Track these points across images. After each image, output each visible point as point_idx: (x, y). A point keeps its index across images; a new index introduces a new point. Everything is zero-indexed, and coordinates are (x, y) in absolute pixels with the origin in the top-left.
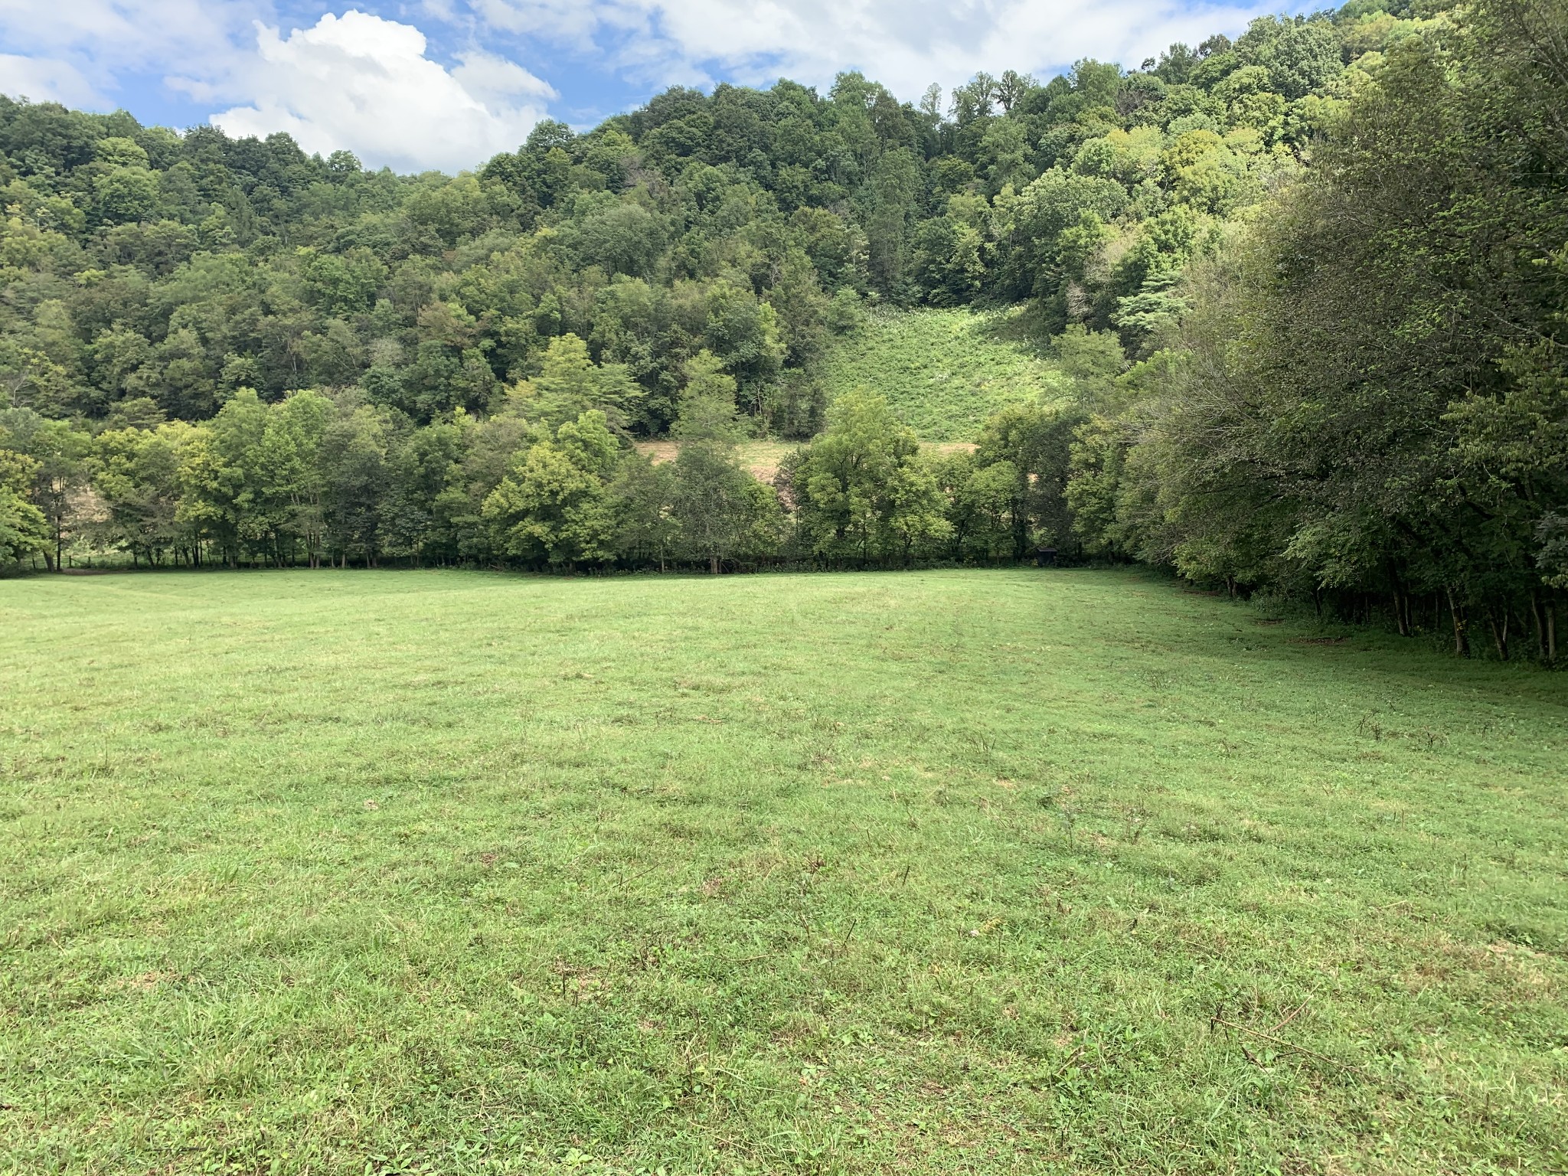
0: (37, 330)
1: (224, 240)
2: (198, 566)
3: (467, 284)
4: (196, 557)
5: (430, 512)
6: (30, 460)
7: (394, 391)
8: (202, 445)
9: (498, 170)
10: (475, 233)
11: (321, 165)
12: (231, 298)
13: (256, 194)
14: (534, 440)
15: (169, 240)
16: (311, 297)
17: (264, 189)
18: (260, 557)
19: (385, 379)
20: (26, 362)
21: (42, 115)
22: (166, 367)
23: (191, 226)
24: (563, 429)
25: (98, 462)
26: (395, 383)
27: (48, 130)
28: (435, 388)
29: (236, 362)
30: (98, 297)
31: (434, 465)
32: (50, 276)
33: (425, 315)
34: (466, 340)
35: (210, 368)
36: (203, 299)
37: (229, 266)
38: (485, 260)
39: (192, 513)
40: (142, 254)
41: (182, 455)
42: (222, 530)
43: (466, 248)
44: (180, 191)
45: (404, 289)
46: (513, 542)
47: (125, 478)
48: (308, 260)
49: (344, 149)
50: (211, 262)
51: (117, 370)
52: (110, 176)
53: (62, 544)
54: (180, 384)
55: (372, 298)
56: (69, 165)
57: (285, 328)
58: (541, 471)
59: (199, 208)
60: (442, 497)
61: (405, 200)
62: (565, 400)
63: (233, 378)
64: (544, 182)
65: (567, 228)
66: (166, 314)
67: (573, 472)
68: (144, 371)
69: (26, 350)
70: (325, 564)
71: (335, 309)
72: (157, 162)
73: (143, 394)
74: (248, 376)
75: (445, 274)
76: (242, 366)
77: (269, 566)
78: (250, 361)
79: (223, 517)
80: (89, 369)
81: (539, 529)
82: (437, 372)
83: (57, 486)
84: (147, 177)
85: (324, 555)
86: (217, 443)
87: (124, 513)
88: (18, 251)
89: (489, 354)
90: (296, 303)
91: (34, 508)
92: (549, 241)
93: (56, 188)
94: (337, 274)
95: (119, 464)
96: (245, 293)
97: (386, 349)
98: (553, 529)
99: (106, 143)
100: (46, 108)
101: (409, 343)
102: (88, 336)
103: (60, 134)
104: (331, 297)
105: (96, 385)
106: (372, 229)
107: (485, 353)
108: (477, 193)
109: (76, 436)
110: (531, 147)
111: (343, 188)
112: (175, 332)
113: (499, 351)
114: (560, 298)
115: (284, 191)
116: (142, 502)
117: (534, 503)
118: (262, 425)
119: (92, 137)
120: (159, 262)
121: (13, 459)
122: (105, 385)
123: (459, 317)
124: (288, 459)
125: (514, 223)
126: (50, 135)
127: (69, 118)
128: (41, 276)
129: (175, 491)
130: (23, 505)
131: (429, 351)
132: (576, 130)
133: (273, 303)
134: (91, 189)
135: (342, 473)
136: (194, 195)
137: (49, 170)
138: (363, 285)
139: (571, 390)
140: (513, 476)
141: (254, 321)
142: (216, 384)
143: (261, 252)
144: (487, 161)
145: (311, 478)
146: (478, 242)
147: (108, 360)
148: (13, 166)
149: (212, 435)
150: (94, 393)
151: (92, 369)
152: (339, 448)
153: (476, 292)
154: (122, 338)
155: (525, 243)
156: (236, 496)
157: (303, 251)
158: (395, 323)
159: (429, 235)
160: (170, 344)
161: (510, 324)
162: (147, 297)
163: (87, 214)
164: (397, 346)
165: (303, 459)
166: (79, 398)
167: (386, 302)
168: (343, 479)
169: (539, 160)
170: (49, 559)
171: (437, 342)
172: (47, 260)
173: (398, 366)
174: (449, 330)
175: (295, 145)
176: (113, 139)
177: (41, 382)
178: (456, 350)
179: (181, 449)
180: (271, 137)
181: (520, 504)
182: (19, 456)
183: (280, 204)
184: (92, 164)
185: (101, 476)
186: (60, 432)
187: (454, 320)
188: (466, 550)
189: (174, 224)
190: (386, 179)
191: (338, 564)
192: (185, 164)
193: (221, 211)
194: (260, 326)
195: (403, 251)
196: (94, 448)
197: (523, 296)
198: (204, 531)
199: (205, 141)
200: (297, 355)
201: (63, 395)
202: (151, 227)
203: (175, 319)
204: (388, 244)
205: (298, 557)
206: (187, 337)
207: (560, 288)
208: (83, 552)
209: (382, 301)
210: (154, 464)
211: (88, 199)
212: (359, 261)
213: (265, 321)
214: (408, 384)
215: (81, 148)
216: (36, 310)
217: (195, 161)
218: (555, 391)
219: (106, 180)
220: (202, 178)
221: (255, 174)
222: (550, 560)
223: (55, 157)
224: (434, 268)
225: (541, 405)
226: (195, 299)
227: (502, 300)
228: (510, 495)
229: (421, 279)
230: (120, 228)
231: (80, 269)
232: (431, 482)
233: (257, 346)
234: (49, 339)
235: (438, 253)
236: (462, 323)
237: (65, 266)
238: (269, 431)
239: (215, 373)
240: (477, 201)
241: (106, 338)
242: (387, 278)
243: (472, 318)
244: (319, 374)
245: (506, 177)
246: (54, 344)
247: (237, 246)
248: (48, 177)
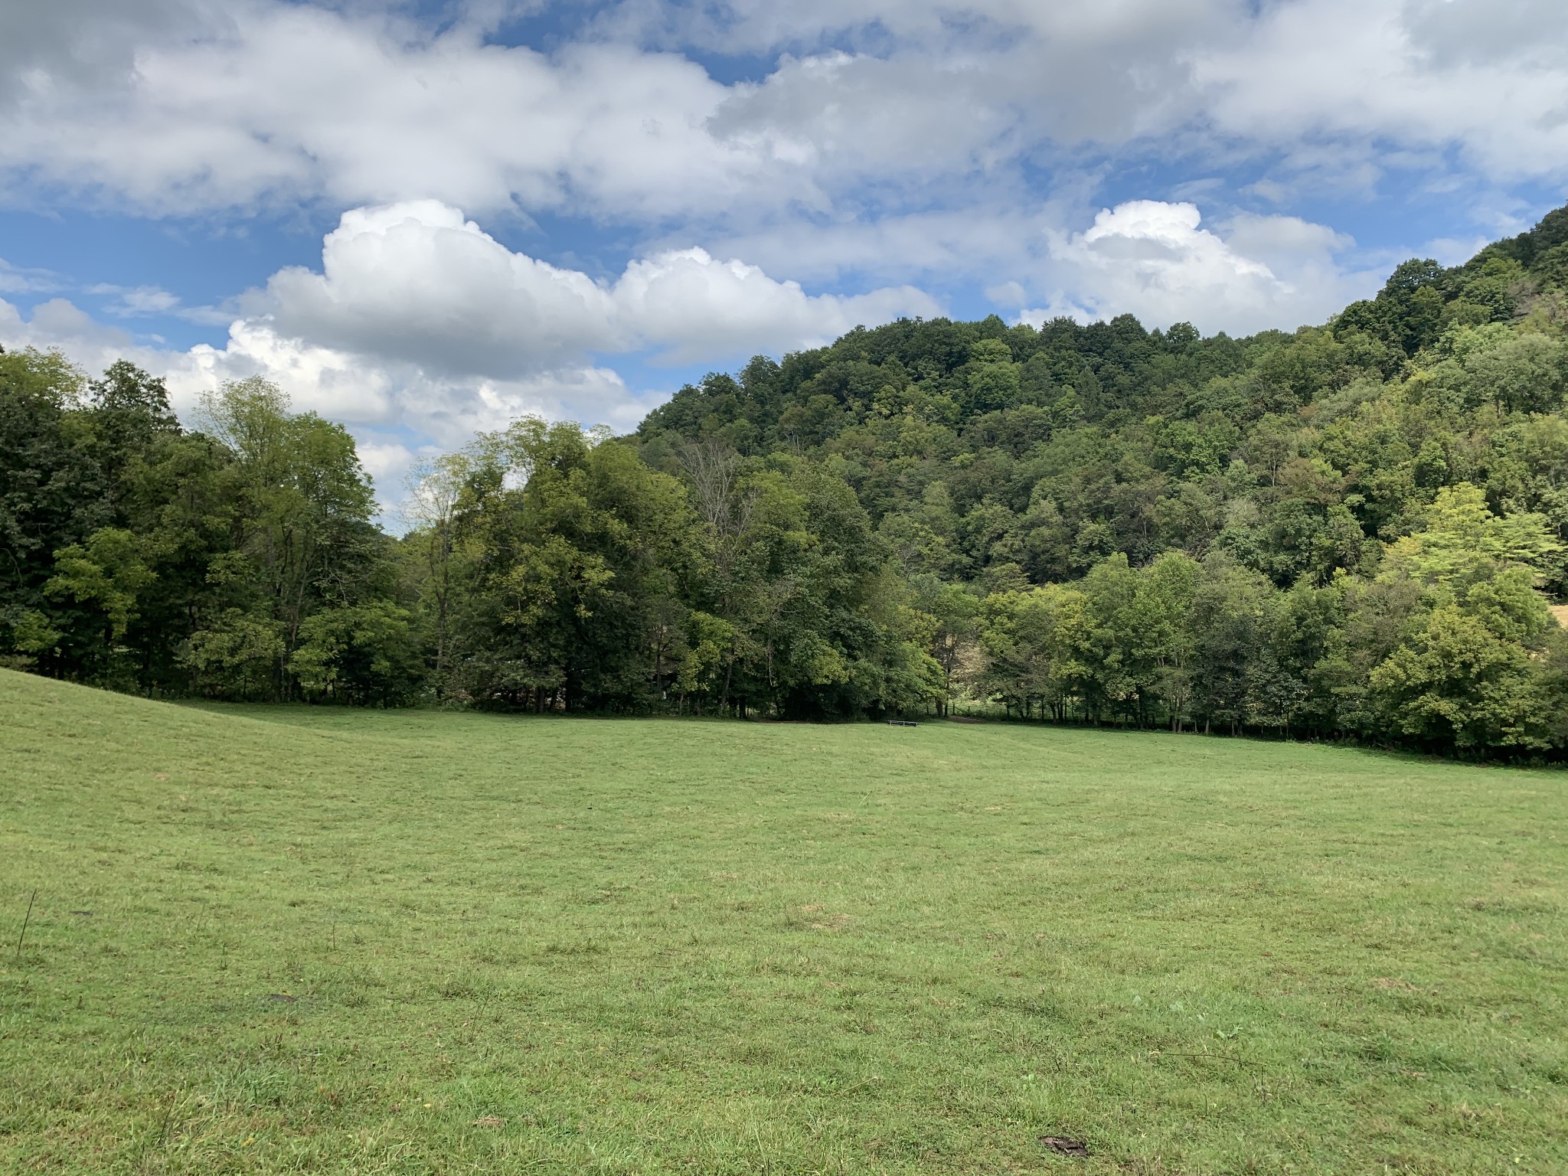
0: (926, 507)
1: (1074, 418)
2: (1062, 722)
3: (1330, 438)
4: (1060, 714)
5: (1305, 680)
6: (934, 619)
7: (1251, 553)
8: (1077, 607)
9: (1355, 318)
10: (1335, 385)
11: (1161, 338)
12: (1086, 469)
13: (1102, 372)
14: (1432, 604)
15: (1027, 422)
16: (1162, 463)
17: (1110, 367)
18: (1122, 718)
19: (1241, 540)
20: (916, 535)
21: (932, 330)
22: (1027, 535)
23: (1046, 408)
24: (1474, 590)
25: (983, 621)
26: (1251, 544)
27: (935, 341)
29: (1091, 528)
30: (973, 476)
31: (1313, 630)
32: (935, 462)
33: (1285, 474)
34: (1330, 497)
35: (1066, 534)
36: (1062, 471)
37: (1085, 440)
38: (1352, 412)
39: (1065, 671)
40: (1004, 437)
41: (1058, 617)
42: (1091, 689)
43: (1323, 402)
44: (1037, 378)
45: (1258, 448)
46: (1411, 719)
47: (1006, 636)
48: (1156, 430)
49: (1182, 321)
50: (1069, 438)
51: (986, 539)
52: (981, 373)
53: (951, 693)
54: (1039, 550)
55: (1225, 460)
56: (950, 368)
57: (1138, 494)
58: (1449, 638)
59: (1051, 391)
60: (1322, 665)
61: (1257, 361)
62: (1460, 557)
63: (1087, 543)
64: (1409, 325)
65: (1448, 369)
66: (1027, 489)
67: (1490, 641)
68: (1008, 539)
69: (916, 525)
70: (1187, 728)
71: (1187, 473)
72: (1018, 356)
73: (1007, 560)
74: (1101, 541)
75: (1304, 430)
76: (1096, 532)
77: (1130, 727)
78: (1103, 526)
79: (1092, 676)
80: (963, 539)
81: (1445, 706)
82: (1298, 531)
83: (949, 642)
84: (1011, 369)
85: (1187, 720)
86: (1090, 605)
87: (1000, 667)
88: (910, 443)
89: (1358, 510)
90: (1148, 470)
91: (934, 661)
92: (1425, 384)
93: (939, 389)
94: (1190, 439)
95: (1002, 624)
96: (1099, 464)
97: (1241, 509)
98: (1464, 707)
99: (978, 346)
100: (936, 323)
101: (1265, 502)
102: (961, 510)
103: (945, 343)
104: (1183, 462)
105: (967, 552)
106: (1221, 392)
107: (1353, 509)
108: (1332, 345)
109: (968, 598)
110: (1394, 288)
111: (1184, 357)
112: (1036, 503)
113: (1370, 506)
114: (1444, 445)
115: (1127, 366)
116: (1020, 659)
117: (1440, 676)
118: (1133, 589)
119: (968, 342)
120: (1018, 443)
121: (921, 618)
122: (974, 553)
123: (1323, 473)
124: (1158, 621)
125: (1375, 371)
126: (937, 345)
127: (952, 328)
128: (927, 462)
129: (1050, 651)
130: (927, 657)
131: (1289, 510)
132: (1446, 265)
133: (1127, 470)
134: (967, 385)
135: (1216, 640)
136: (1048, 381)
137: (935, 374)
138: (1215, 448)
139: (1466, 546)
140: (1411, 643)
141: (1107, 489)
142: (1071, 548)
143: (1112, 424)
144: (1341, 312)
145: (1180, 641)
146: (1340, 394)
147: (978, 530)
148: (909, 375)
149: (1085, 597)
150: (966, 560)
152: (1209, 611)
153: (1342, 446)
154: (990, 511)
155: (1396, 390)
156: (1106, 656)
157: (1151, 420)
158: (1249, 483)
159: (1284, 393)
160: (1032, 512)
161: (1383, 476)
162: (1011, 473)
163: (962, 407)
164: (1253, 506)
165: (1172, 621)
166: (953, 565)
167: (1240, 462)
168: (1214, 643)
169: (1401, 302)
170: (939, 706)
171: (1299, 500)
172: (931, 449)
174: (1313, 487)
175: (1138, 323)
176: (984, 342)
177: (925, 551)
178: (1320, 508)
179: (1057, 611)
180: (1116, 319)
181: (1422, 676)
182: (926, 616)
183: (1124, 379)
184: (967, 365)
185: (986, 634)
186: (956, 594)
187: (1319, 477)
188: (1347, 725)
189: (1031, 408)
190: (1224, 343)
191: (1201, 730)
192: (1041, 354)
193: (1071, 392)
194: (1112, 493)
195: (1256, 410)
196: (981, 609)
197: (1399, 445)
198: (1075, 689)
199: (1061, 331)
200: (1149, 519)
201: (943, 562)
202: (1014, 412)
203: (1036, 492)
204: (1239, 405)
205: (1160, 720)
206: (1048, 507)
207: (1443, 434)
208: (963, 702)
209: (1236, 462)
210: (1032, 624)
211: (963, 394)
212: (1211, 424)
213: (1117, 489)
214: (1264, 545)
215: (960, 352)
216: (925, 491)
217: (1049, 351)
218: (1447, 547)
219: (978, 376)
220: (1055, 364)
221: (1101, 354)
223: (940, 363)
224: (1290, 425)
225: (1432, 563)
226: (1055, 472)
227: (1373, 452)
228: (1409, 665)
229: (1277, 437)
230: (986, 417)
231: (956, 454)
232: (1308, 648)
233: (1109, 513)
234: (934, 515)
235: (1293, 410)
236: (1327, 479)
237: (944, 452)
238: (1140, 593)
239: (1071, 538)
240: (1333, 353)
241: (977, 511)
242: (1239, 439)
243: (1339, 473)
244: (1172, 537)
245: (1364, 325)
246: (937, 518)
247: (1087, 422)
248: (934, 380)
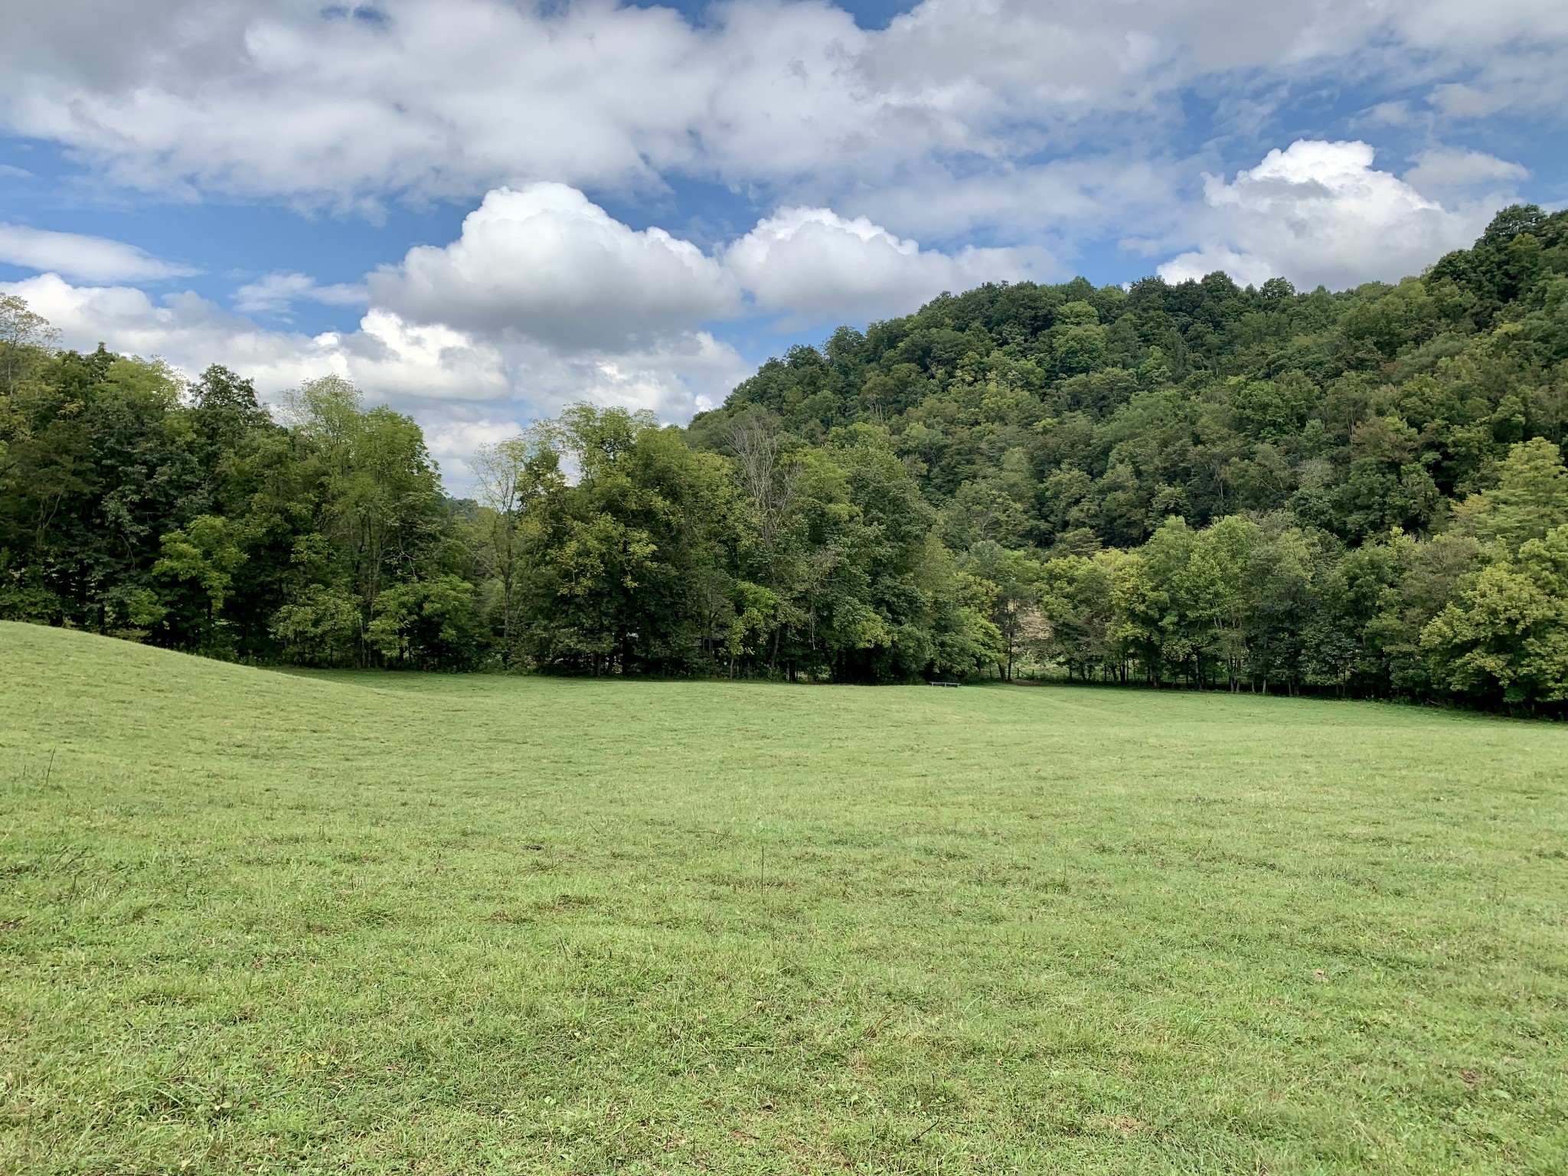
0: (1004, 474)
1: (1160, 379)
2: (1125, 684)
3: (1408, 395)
4: (1122, 674)
5: (1359, 639)
6: (992, 585)
7: (1323, 513)
8: (1133, 571)
9: (1450, 269)
10: (1417, 341)
11: (1254, 295)
12: (1164, 432)
13: (1191, 332)
14: (1487, 561)
15: (1112, 385)
16: (1239, 424)
17: (1199, 326)
18: (1182, 679)
19: (1314, 501)
20: (993, 502)
21: (1017, 295)
22: (1103, 500)
23: (1131, 370)
24: (1526, 547)
25: (1043, 586)
26: (1324, 504)
27: (1021, 305)
28: (1369, 507)
29: (1166, 491)
30: (1051, 441)
31: (1365, 590)
32: (1015, 428)
33: (1359, 432)
34: (1406, 455)
35: (1142, 498)
36: (1139, 435)
37: (1163, 402)
38: (1432, 367)
39: (1120, 634)
40: (1088, 401)
41: (1115, 580)
42: (1148, 651)
43: (1406, 358)
44: (1123, 340)
45: (1336, 407)
46: (1458, 676)
47: (1066, 601)
48: (1238, 389)
49: (1277, 277)
50: (1147, 401)
51: (1064, 504)
52: (1064, 338)
53: (1013, 657)
54: (1115, 514)
55: (1302, 420)
56: (1034, 332)
57: (1214, 456)
58: (1496, 596)
59: (1139, 353)
60: (1373, 624)
61: (1340, 317)
62: (1529, 513)
63: (1163, 506)
64: (1506, 274)
65: (1537, 320)
66: (1106, 452)
67: (1538, 598)
68: (1085, 504)
69: (994, 492)
70: (1245, 689)
71: (1263, 433)
72: (1106, 317)
73: (1084, 524)
74: (1177, 504)
75: (1383, 388)
76: (1171, 495)
77: (1190, 687)
78: (1179, 489)
79: (1149, 638)
80: (1041, 505)
81: (1492, 663)
82: (1372, 491)
83: (1011, 607)
84: (1096, 332)
85: (1244, 680)
86: (1146, 568)
87: (1064, 632)
88: (992, 409)
89: (1434, 468)
90: (1225, 431)
91: (993, 626)
92: (1511, 337)
93: (1023, 354)
94: (1266, 399)
95: (1061, 589)
96: (1177, 427)
97: (1315, 470)
98: (1510, 664)
99: (1064, 309)
100: (1021, 287)
101: (1340, 462)
102: (1040, 475)
103: (1030, 307)
104: (1259, 422)
105: (1045, 518)
106: (1304, 351)
107: (1428, 467)
108: (1424, 298)
109: (1028, 564)
110: (1493, 236)
111: (1276, 314)
112: (1113, 467)
113: (1446, 464)
114: (1524, 400)
115: (1217, 325)
116: (1079, 622)
117: (1486, 633)
118: (1188, 551)
119: (1053, 306)
120: (1101, 406)
121: (980, 584)
122: (1052, 518)
123: (1398, 430)
124: (1213, 583)
125: (1468, 323)
126: (1022, 310)
127: (1038, 292)
128: (1008, 428)
129: (1107, 614)
130: (985, 622)
131: (1362, 469)
132: (1548, 210)
133: (1203, 433)
134: (1051, 349)
135: (1266, 599)
136: (1135, 342)
137: (1020, 339)
138: (1293, 408)
139: (1537, 503)
140: (1459, 602)
141: (1183, 452)
142: (1147, 513)
143: (1194, 386)
144: (1436, 263)
145: (1235, 602)
146: (1422, 349)
147: (1056, 496)
148: (994, 340)
149: (1142, 561)
150: (1044, 525)
151: (1042, 504)
152: (1263, 572)
153: (1419, 403)
154: (1068, 476)
155: (1481, 344)
156: (1161, 619)
157: (1233, 380)
158: (1326, 443)
159: (1368, 348)
160: (1108, 477)
161: (1459, 433)
162: (1091, 437)
163: (1047, 371)
164: (1328, 466)
165: (1227, 583)
166: (1031, 531)
167: (1316, 422)
168: (1268, 604)
169: (1499, 250)
170: (1002, 670)
171: (1373, 459)
172: (1013, 414)
173: (1328, 486)
174: (1386, 446)
175: (1230, 280)
176: (1070, 304)
177: (1003, 518)
178: (1394, 466)
179: (1114, 575)
180: (1206, 277)
181: (1469, 634)
182: (985, 582)
183: (1212, 339)
184: (1053, 328)
186: (1016, 560)
187: (1392, 435)
188: (1400, 683)
189: (1117, 371)
190: (1320, 298)
191: (1258, 690)
192: (1129, 316)
193: (1158, 353)
194: (1189, 456)
195: (1337, 368)
196: (1042, 574)
197: (1478, 401)
198: (1131, 651)
199: (1150, 291)
200: (1224, 481)
201: (1020, 528)
202: (1098, 375)
203: (1113, 455)
204: (1320, 364)
205: (1219, 681)
206: (1124, 471)
207: (1524, 388)
208: (1028, 665)
209: (1313, 422)
210: (1090, 588)
211: (1048, 358)
212: (1290, 384)
213: (1194, 451)
214: (1338, 505)
215: (1046, 316)
216: (1003, 457)
217: (1137, 311)
218: (1516, 504)
219: (1062, 340)
220: (1143, 325)
221: (1190, 314)
222: (1505, 699)
223: (1024, 327)
224: (1370, 382)
225: (1499, 520)
226: (1132, 436)
227: (1451, 408)
228: (1456, 623)
229: (1355, 395)
230: (1072, 380)
231: (1038, 419)
232: (1361, 608)
233: (1186, 475)
234: (1012, 482)
235: (1377, 366)
236: (1402, 437)
237: (1026, 418)
238: (1195, 556)
239: (1146, 503)
240: (1421, 307)
241: (1057, 476)
242: (1319, 398)
243: (1414, 430)
244: (1246, 499)
245: (1457, 275)
246: (1014, 485)
247: (1171, 383)
248: (1019, 345)
